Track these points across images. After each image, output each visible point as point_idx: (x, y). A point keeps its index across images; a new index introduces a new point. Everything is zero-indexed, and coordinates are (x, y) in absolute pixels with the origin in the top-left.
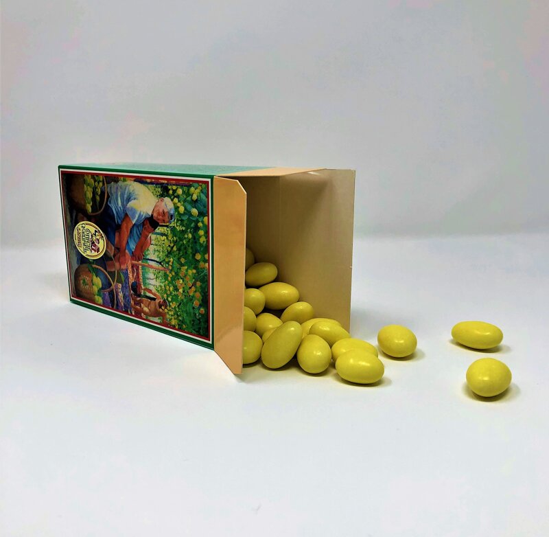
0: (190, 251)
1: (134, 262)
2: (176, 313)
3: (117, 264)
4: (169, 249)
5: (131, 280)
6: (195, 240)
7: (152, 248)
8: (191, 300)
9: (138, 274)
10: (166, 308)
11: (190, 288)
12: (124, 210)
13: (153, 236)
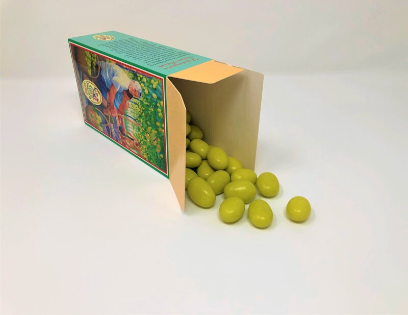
0: (153, 119)
1: (119, 114)
2: (146, 152)
3: (109, 112)
4: (140, 114)
5: (119, 125)
6: (156, 113)
7: (129, 109)
8: (155, 148)
9: (122, 122)
10: (140, 147)
11: (154, 141)
12: (111, 81)
13: (130, 103)
